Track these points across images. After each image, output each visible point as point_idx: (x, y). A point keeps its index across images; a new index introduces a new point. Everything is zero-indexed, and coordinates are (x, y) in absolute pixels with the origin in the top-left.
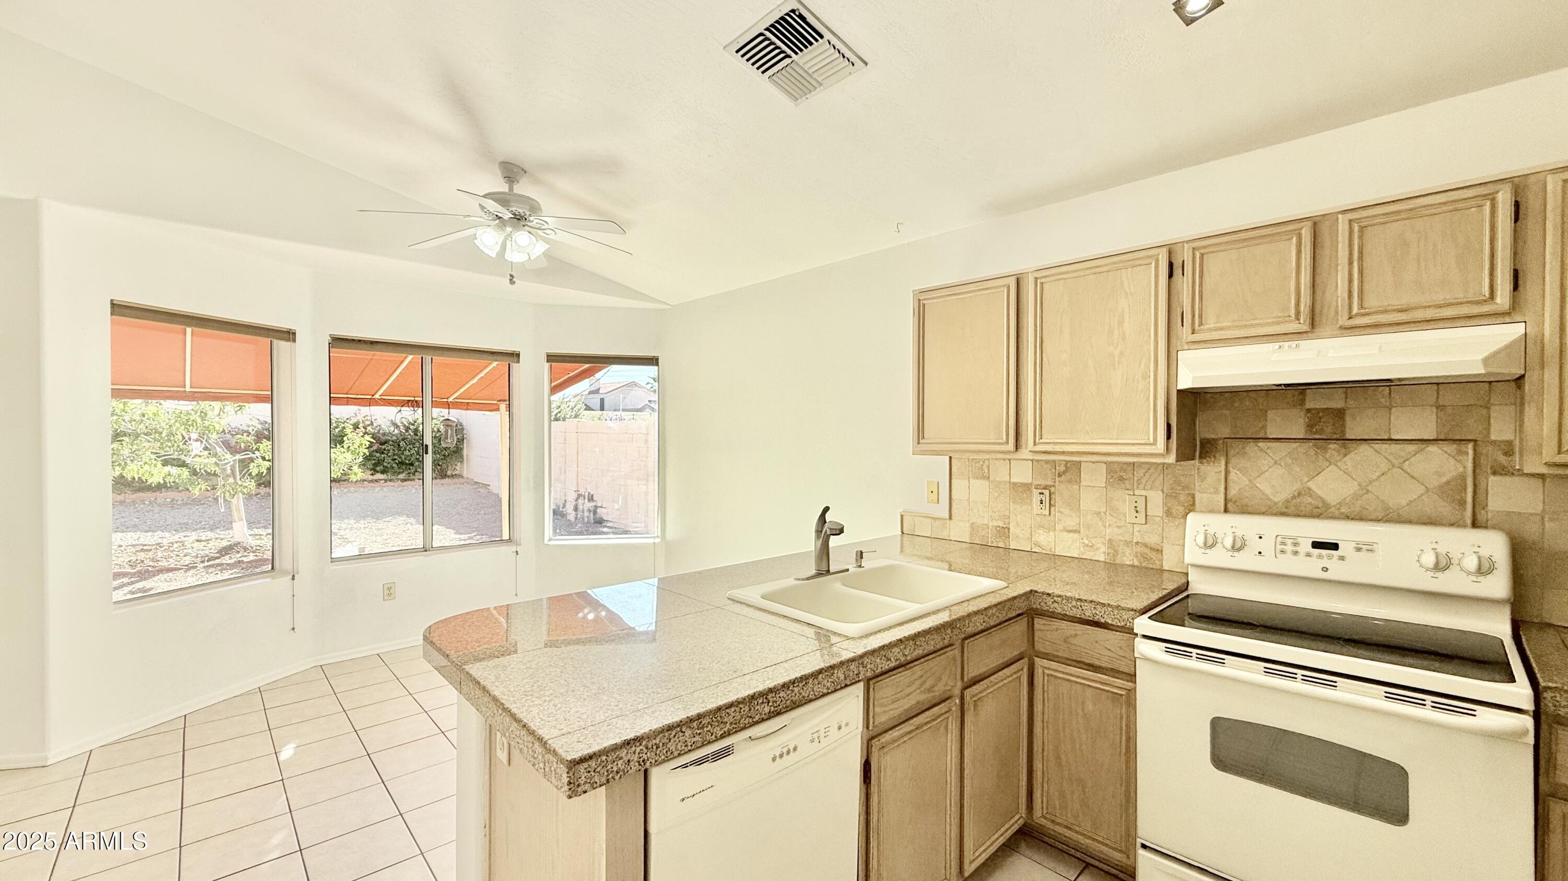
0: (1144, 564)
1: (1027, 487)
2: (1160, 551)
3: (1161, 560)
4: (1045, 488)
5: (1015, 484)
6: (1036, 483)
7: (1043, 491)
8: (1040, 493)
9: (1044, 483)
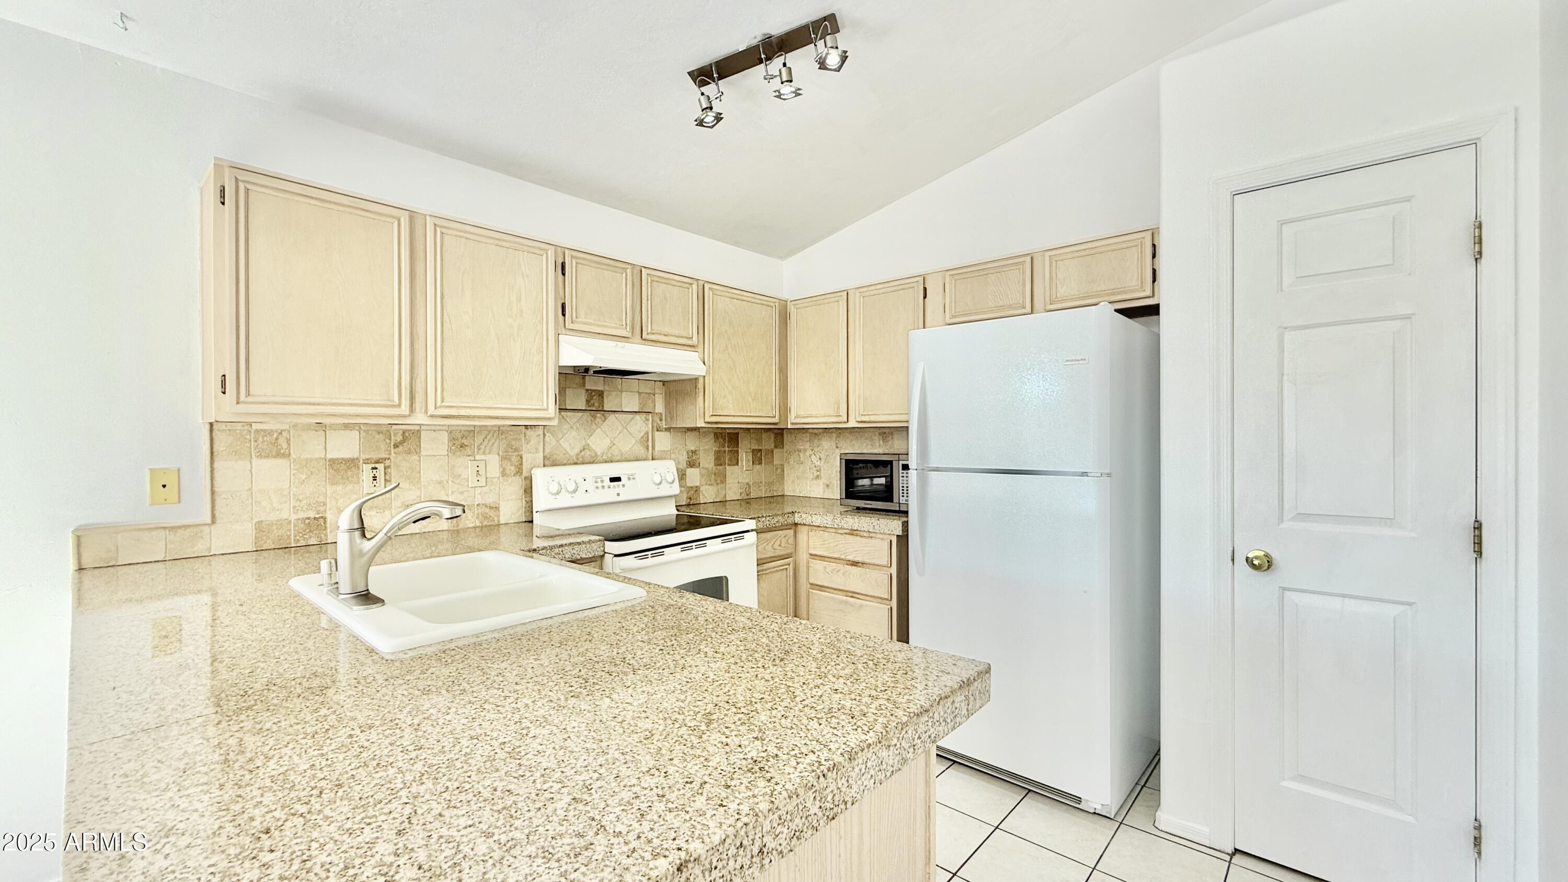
0: (485, 523)
1: (351, 463)
2: (497, 508)
3: (498, 516)
4: (377, 462)
5: (333, 462)
6: (363, 456)
7: (377, 465)
8: (373, 468)
9: (375, 456)
